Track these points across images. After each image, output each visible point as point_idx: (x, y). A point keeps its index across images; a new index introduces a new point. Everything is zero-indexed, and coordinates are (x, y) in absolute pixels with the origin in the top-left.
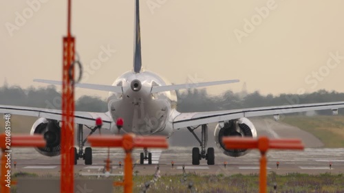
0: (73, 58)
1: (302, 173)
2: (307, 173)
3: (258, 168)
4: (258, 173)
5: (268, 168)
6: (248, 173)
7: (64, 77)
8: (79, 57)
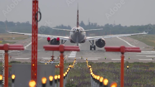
0: (37, 10)
1: (140, 62)
2: (142, 62)
3: (120, 59)
4: (120, 62)
5: (125, 60)
6: (116, 62)
7: (33, 19)
8: (40, 10)
